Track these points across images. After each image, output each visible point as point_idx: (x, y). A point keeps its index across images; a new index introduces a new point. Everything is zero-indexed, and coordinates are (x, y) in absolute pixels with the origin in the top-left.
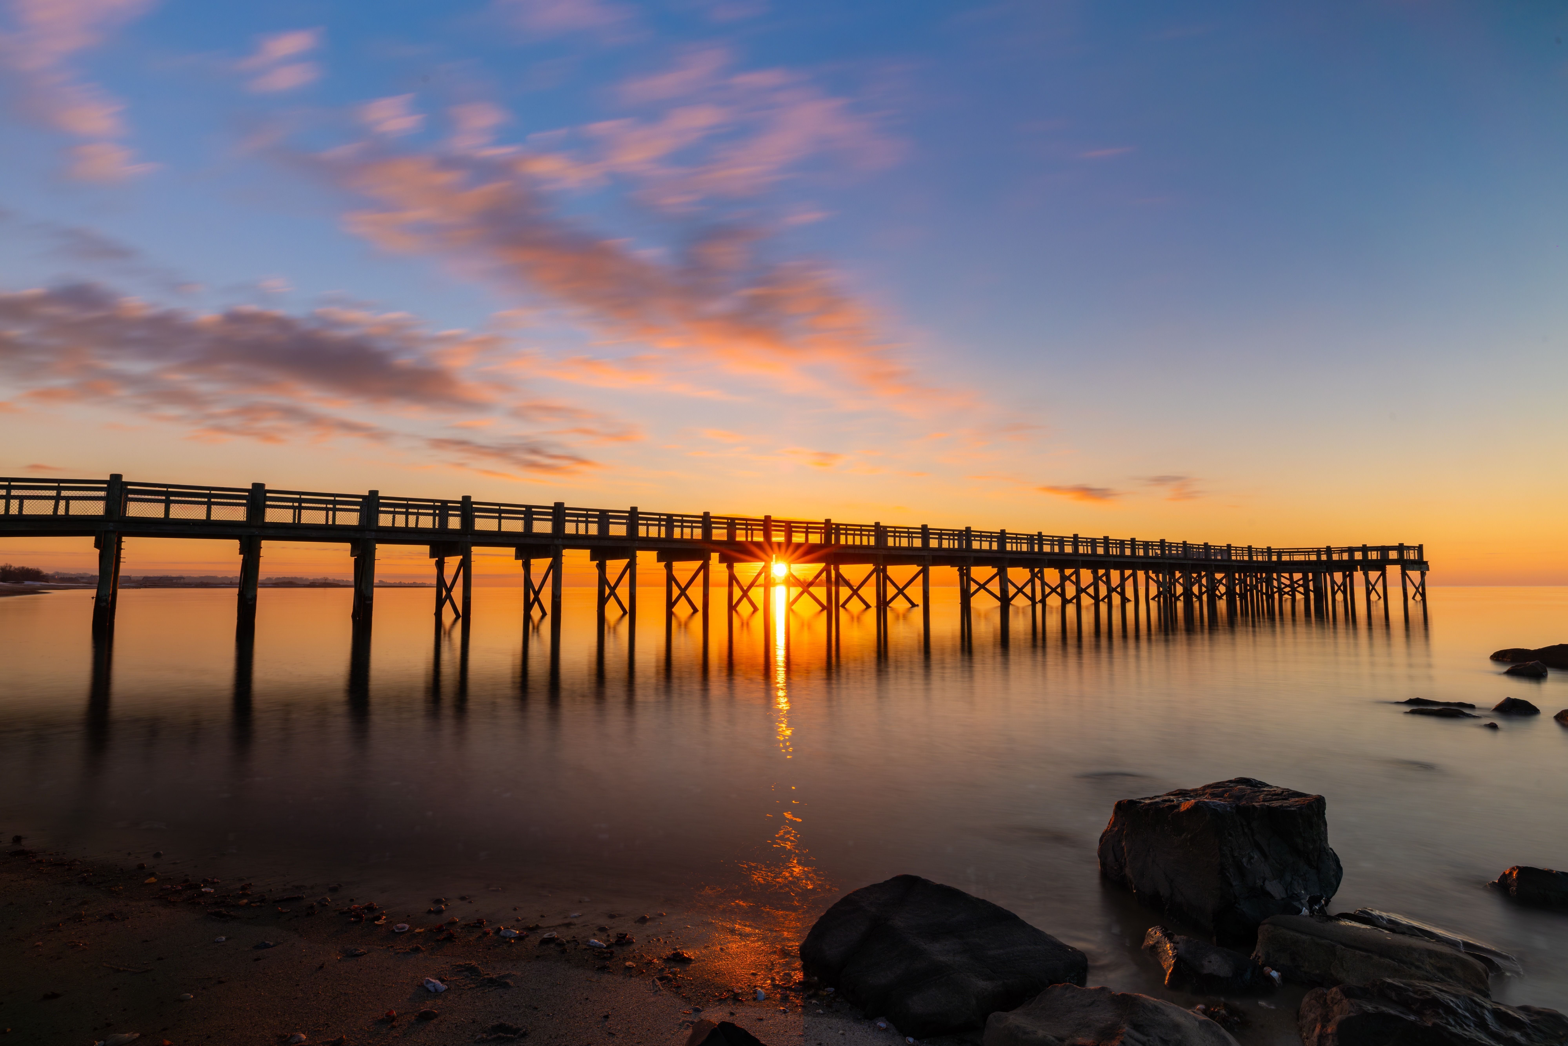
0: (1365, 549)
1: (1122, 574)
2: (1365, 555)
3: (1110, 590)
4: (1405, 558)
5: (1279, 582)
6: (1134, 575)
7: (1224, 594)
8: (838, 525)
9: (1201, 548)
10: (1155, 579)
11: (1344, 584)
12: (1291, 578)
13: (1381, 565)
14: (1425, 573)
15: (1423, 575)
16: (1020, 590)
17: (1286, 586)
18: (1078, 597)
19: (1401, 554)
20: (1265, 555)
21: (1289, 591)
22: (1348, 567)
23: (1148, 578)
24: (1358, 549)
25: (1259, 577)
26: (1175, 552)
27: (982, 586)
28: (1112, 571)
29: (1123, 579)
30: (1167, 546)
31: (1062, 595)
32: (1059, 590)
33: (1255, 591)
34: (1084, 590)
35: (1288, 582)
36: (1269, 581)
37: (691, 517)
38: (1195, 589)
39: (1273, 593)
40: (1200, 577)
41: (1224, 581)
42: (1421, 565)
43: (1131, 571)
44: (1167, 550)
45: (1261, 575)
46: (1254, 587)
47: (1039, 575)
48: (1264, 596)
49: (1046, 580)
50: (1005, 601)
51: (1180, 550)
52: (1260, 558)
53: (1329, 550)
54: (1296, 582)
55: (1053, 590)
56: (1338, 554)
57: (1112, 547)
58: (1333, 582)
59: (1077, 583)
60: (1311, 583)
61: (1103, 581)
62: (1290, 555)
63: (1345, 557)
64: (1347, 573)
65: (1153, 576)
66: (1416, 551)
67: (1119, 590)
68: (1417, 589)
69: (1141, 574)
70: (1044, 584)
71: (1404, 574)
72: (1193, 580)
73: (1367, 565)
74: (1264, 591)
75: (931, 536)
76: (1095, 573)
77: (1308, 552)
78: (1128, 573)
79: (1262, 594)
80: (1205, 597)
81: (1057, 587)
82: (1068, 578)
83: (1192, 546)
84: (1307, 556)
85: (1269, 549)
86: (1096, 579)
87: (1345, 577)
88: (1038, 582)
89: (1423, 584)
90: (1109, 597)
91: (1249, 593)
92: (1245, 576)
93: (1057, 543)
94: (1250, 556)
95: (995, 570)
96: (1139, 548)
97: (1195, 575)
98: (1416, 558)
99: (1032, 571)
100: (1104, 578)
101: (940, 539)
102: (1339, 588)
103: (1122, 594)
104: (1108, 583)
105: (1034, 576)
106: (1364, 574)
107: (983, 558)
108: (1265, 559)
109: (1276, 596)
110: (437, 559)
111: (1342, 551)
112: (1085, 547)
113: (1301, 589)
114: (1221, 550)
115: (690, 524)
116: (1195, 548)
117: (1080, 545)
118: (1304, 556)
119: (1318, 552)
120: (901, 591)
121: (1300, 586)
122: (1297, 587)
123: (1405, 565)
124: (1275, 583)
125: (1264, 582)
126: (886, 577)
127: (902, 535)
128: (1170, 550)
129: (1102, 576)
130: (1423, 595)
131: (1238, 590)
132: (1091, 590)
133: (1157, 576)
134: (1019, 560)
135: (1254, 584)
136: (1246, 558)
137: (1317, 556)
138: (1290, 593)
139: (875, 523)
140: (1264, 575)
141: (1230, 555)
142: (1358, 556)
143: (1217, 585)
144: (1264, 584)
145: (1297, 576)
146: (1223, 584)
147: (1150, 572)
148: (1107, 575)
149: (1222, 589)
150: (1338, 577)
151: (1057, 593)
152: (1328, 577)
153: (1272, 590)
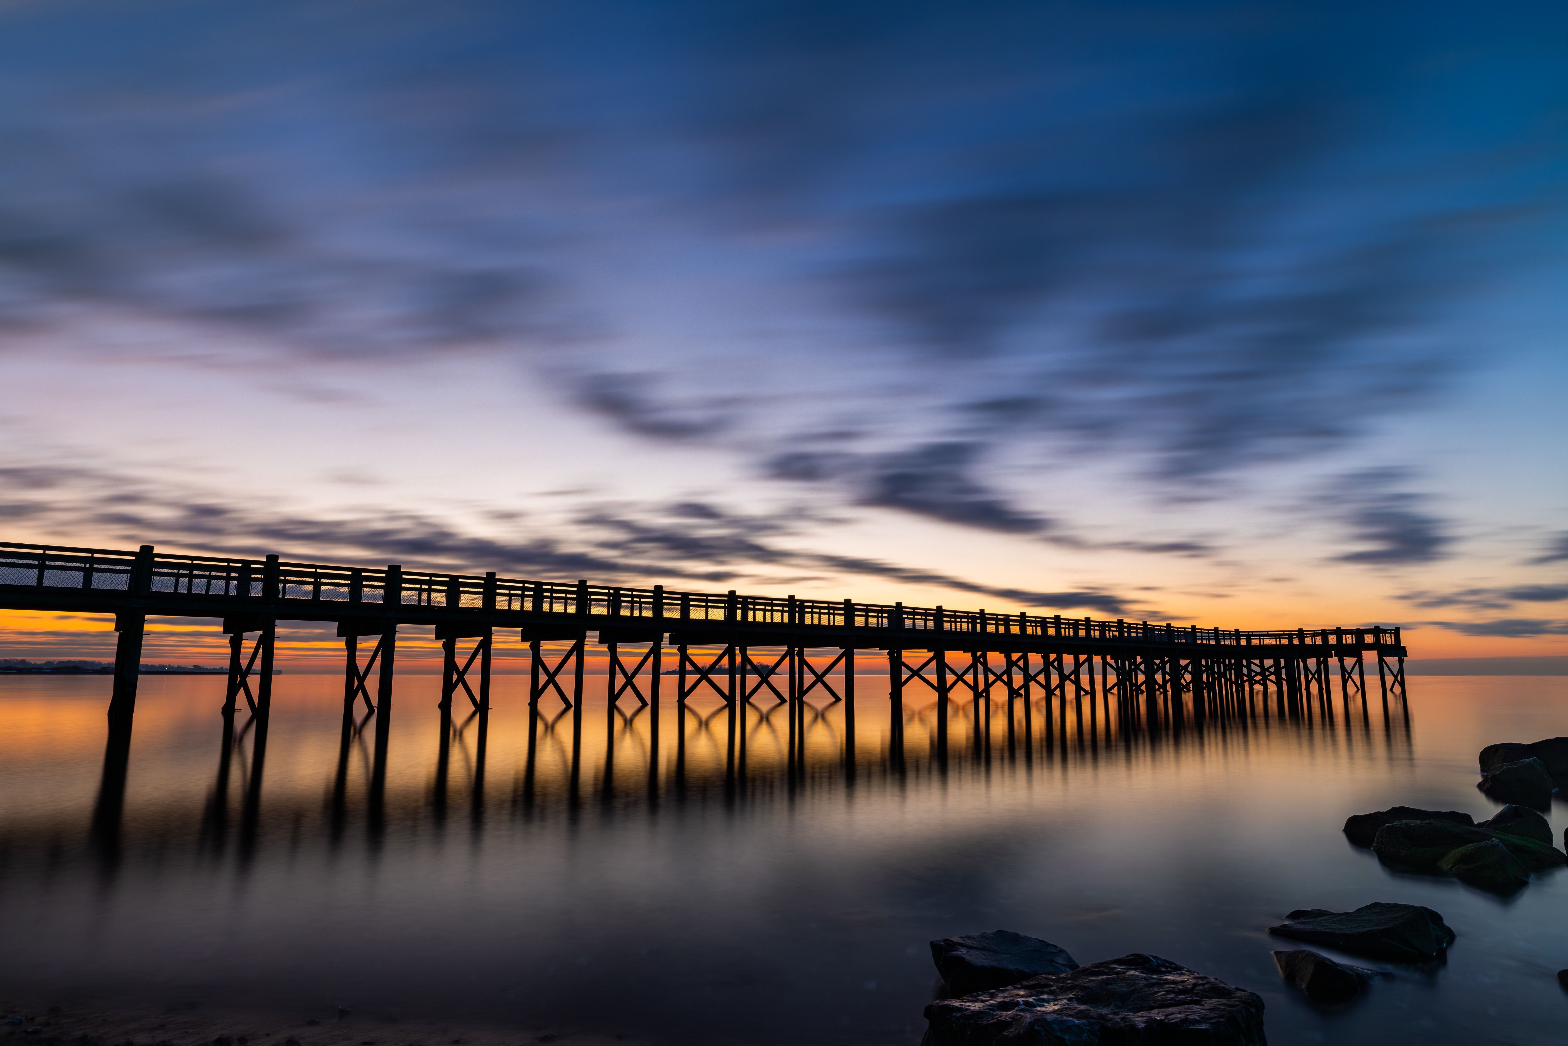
0: (1339, 632)
1: (1076, 659)
2: (1339, 639)
3: (1063, 678)
4: (1382, 642)
5: (1250, 670)
6: (1089, 660)
7: (1190, 682)
8: (745, 598)
9: (1163, 630)
10: (1114, 665)
11: (1318, 671)
12: (1262, 665)
13: (1356, 650)
14: (1403, 660)
15: (1401, 662)
16: (960, 678)
17: (1257, 674)
18: (1026, 686)
19: (1377, 638)
20: (1233, 639)
21: (1260, 680)
22: (1322, 652)
23: (1105, 663)
24: (1332, 632)
25: (1227, 663)
26: (1135, 635)
27: (916, 673)
28: (1065, 656)
29: (1078, 665)
30: (1126, 627)
31: (1009, 684)
32: (1005, 678)
33: (1223, 679)
34: (1033, 679)
35: (1258, 670)
36: (1238, 668)
37: (564, 587)
38: (1159, 677)
39: (1243, 682)
40: (1163, 663)
41: (1190, 669)
42: (1399, 651)
43: (1086, 656)
44: (1126, 632)
45: (1230, 662)
46: (1222, 675)
47: (982, 660)
48: (1234, 685)
49: (990, 664)
50: (942, 690)
51: (1140, 633)
52: (1228, 643)
53: (1301, 633)
54: (1268, 669)
55: (999, 678)
56: (1310, 638)
57: (1065, 628)
58: (1307, 670)
59: (1025, 669)
60: (1283, 671)
61: (1054, 667)
62: (1260, 639)
63: (1319, 640)
64: (1322, 659)
65: (1112, 662)
66: (1393, 635)
67: (1073, 677)
68: (1396, 677)
69: (1097, 659)
70: (987, 670)
71: (1381, 661)
72: (1155, 667)
73: (1342, 651)
74: (1233, 680)
75: (856, 613)
76: (1046, 658)
77: (1278, 635)
78: (1083, 657)
79: (1231, 683)
80: (1169, 686)
81: (1003, 674)
82: (1015, 663)
83: (1153, 628)
84: (1278, 640)
85: (1237, 631)
86: (1047, 664)
87: (1319, 664)
88: (980, 668)
89: (1401, 671)
90: (1061, 686)
91: (1217, 681)
92: (1213, 663)
93: (1003, 623)
94: (1217, 640)
95: (931, 654)
96: (1094, 630)
97: (1157, 661)
98: (1393, 643)
99: (974, 656)
100: (1056, 664)
101: (867, 617)
102: (1313, 677)
103: (1077, 683)
104: (1060, 669)
105: (976, 660)
106: (1339, 660)
107: (917, 639)
108: (1234, 643)
109: (1247, 685)
110: (232, 635)
111: (1315, 634)
112: (1034, 628)
113: (1273, 678)
114: (1185, 632)
115: (564, 595)
116: (1157, 630)
117: (1028, 626)
118: (1275, 640)
119: (1290, 635)
120: (820, 678)
121: (1271, 674)
122: (1269, 675)
123: (1383, 651)
124: (1245, 671)
125: (1234, 669)
126: (802, 662)
127: (822, 611)
128: (1129, 633)
129: (1054, 661)
130: (1402, 685)
131: (1205, 679)
132: (1041, 678)
133: (1116, 662)
134: (958, 641)
135: (1222, 671)
136: (1213, 642)
137: (1288, 640)
138: (1262, 682)
139: (789, 596)
140: (1233, 661)
141: (1195, 638)
142: (1332, 640)
143: (1182, 672)
144: (1233, 671)
145: (1268, 663)
146: (1189, 672)
147: (1108, 658)
148: (1059, 660)
149: (1188, 677)
150: (1312, 663)
151: (1003, 681)
152: (1301, 664)
153: (1242, 679)
